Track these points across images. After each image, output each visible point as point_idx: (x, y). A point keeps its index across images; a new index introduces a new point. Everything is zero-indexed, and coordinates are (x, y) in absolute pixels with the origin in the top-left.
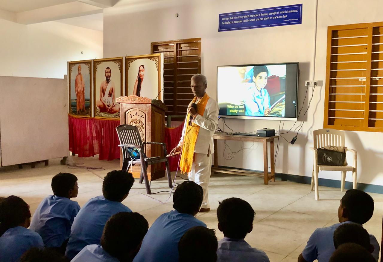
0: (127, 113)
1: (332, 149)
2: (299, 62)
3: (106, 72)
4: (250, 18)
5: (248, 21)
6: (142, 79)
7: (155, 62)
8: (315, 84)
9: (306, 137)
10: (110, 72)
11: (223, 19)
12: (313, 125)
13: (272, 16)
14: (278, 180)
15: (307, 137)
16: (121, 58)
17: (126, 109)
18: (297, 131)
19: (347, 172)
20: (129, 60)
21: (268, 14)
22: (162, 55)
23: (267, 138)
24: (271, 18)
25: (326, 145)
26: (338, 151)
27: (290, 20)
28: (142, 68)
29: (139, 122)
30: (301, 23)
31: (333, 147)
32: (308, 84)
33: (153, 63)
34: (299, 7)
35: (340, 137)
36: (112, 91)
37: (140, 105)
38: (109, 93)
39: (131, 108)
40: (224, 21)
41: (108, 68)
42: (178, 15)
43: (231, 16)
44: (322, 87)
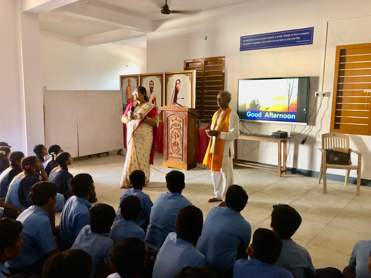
0: (169, 118)
1: (338, 150)
2: (309, 77)
3: (150, 85)
4: (267, 40)
5: (266, 42)
6: (179, 90)
7: (189, 77)
8: (324, 95)
9: (314, 138)
10: (153, 84)
11: (244, 41)
12: (321, 129)
13: (287, 38)
14: (289, 174)
16: (162, 74)
17: (168, 115)
18: (306, 133)
19: (351, 170)
20: (168, 75)
21: (283, 36)
22: (194, 72)
23: (282, 139)
24: (285, 40)
25: (332, 147)
26: (343, 152)
27: (302, 41)
28: (178, 82)
29: (178, 126)
30: (312, 43)
31: (339, 148)
32: (317, 95)
33: (187, 78)
34: (311, 30)
35: (346, 140)
36: (155, 99)
37: (178, 112)
38: (153, 101)
39: (172, 114)
40: (245, 43)
41: (152, 81)
42: (206, 38)
43: (251, 38)
44: (330, 97)
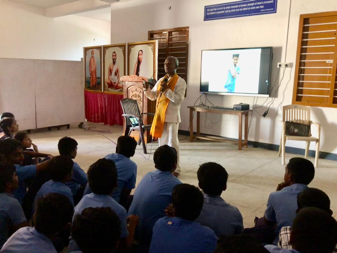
0: (129, 89)
1: (299, 122)
2: (272, 47)
3: (113, 56)
4: (231, 9)
5: (230, 11)
6: (141, 61)
7: (151, 47)
8: (286, 66)
10: (116, 56)
11: (208, 10)
12: (283, 101)
13: (251, 6)
14: (251, 147)
15: (277, 111)
16: (125, 44)
17: (128, 86)
18: (268, 106)
19: (311, 142)
20: (131, 46)
21: (247, 5)
22: (157, 42)
23: (243, 111)
24: (249, 8)
25: (293, 119)
26: (304, 124)
27: (266, 10)
28: (141, 52)
29: (138, 97)
30: (276, 12)
31: (300, 120)
32: (280, 65)
35: (307, 112)
36: (118, 71)
37: (138, 83)
38: (115, 72)
39: (132, 85)
40: (209, 12)
41: (114, 52)
42: (170, 7)
43: (215, 8)
44: (293, 68)
